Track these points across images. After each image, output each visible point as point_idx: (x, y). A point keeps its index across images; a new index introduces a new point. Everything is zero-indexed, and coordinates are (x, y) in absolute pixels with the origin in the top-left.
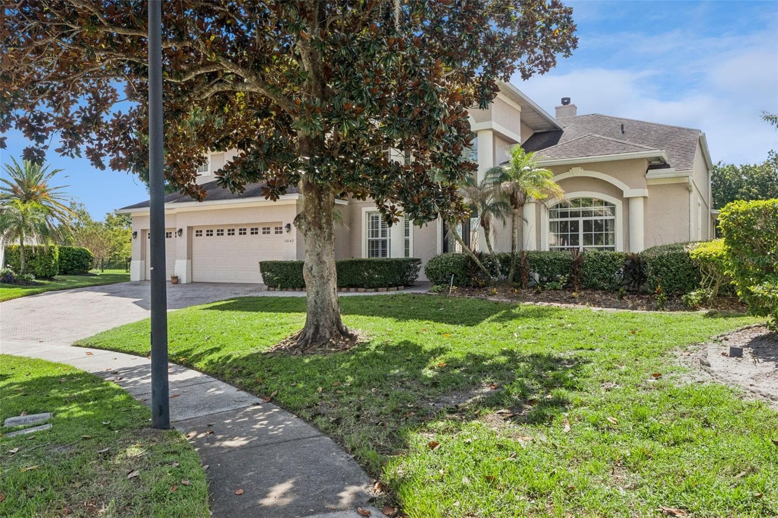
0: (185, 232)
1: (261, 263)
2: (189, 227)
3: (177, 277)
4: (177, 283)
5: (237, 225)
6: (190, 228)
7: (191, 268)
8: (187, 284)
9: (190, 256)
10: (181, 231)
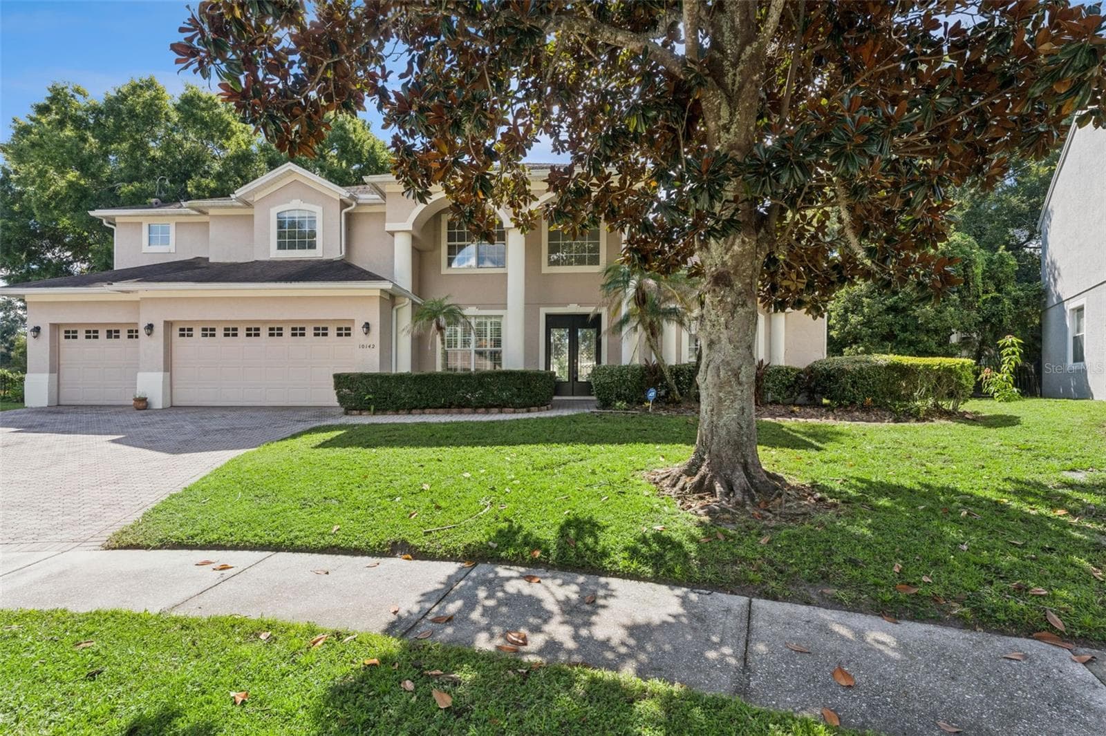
0: (159, 329)
1: (338, 378)
2: (166, 322)
3: (145, 400)
4: (145, 408)
5: (265, 322)
6: (168, 325)
7: (170, 385)
8: (163, 409)
9: (168, 367)
10: (150, 327)
